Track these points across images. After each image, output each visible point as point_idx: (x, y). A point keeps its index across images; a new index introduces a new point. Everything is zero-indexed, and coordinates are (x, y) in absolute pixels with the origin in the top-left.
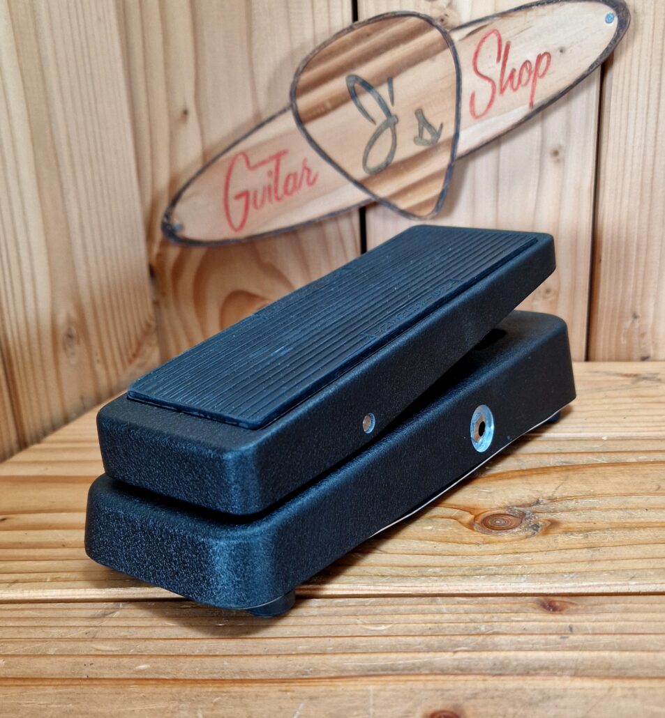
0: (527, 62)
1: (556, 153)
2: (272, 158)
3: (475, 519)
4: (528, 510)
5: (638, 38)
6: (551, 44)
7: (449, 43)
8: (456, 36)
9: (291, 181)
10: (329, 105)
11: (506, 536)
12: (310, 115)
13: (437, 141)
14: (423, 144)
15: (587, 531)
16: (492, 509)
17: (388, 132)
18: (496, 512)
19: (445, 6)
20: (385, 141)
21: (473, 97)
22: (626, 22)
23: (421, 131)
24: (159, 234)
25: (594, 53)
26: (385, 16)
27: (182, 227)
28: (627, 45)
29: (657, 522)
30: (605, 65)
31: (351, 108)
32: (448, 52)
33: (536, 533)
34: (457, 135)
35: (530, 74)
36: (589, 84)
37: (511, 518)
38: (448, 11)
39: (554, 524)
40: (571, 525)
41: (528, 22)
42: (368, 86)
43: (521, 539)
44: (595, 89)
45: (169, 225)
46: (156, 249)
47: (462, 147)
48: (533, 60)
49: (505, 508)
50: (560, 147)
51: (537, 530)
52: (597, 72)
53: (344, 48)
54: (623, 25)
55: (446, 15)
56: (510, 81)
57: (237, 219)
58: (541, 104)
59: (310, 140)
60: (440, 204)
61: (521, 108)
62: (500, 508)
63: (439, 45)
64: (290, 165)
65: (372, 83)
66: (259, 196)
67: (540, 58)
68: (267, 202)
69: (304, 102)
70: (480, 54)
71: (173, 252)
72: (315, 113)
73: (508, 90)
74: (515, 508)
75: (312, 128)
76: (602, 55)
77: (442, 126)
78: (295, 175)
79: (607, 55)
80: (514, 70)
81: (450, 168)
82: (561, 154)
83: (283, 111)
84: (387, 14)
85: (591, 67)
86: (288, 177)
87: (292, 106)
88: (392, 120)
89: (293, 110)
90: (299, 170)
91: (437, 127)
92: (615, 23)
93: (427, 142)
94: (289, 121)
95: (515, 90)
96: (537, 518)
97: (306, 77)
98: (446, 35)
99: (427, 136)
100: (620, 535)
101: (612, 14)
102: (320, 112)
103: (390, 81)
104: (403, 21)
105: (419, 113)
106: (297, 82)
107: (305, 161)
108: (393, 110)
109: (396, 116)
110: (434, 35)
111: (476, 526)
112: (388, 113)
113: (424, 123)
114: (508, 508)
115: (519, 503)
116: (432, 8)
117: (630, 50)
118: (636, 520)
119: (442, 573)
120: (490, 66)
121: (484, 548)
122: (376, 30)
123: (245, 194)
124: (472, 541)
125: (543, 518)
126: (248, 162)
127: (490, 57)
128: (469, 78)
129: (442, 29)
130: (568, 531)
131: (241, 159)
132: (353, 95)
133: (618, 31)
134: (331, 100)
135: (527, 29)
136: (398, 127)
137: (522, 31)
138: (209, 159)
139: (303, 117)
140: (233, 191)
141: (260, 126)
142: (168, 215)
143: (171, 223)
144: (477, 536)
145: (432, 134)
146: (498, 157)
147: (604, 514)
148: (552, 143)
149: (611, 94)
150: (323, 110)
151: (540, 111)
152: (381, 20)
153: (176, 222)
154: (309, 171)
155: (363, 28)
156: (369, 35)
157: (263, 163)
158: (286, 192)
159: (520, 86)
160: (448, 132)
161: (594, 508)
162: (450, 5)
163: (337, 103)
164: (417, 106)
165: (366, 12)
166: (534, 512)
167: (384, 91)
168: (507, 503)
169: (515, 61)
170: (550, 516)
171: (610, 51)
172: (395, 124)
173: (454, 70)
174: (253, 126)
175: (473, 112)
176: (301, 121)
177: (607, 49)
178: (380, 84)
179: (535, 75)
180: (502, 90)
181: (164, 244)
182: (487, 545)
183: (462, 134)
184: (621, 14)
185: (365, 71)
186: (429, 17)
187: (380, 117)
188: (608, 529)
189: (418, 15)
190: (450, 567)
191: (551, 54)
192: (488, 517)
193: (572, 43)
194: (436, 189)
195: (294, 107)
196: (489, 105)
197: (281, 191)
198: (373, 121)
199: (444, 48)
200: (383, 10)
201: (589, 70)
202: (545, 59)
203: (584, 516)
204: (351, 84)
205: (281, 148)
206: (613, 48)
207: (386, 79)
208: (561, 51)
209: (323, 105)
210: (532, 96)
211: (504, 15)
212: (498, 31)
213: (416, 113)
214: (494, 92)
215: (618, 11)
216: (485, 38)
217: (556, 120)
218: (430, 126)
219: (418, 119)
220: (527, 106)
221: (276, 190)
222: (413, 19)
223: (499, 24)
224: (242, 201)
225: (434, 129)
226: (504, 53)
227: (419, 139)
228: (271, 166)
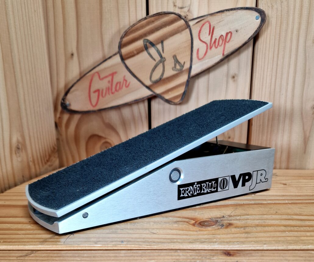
0: (222, 35)
1: (234, 77)
2: (110, 75)
3: (196, 222)
4: (219, 220)
5: (269, 28)
6: (232, 28)
7: (188, 26)
8: (191, 23)
9: (118, 85)
10: (135, 52)
11: (209, 228)
12: (127, 57)
13: (182, 70)
14: (176, 71)
15: (245, 227)
16: (203, 219)
17: (161, 65)
18: (205, 220)
19: (187, 11)
20: (160, 69)
21: (198, 50)
22: (264, 19)
23: (175, 65)
24: (60, 108)
25: (250, 33)
26: (161, 13)
27: (70, 105)
28: (265, 30)
29: (276, 224)
30: (255, 38)
31: (145, 54)
32: (188, 30)
33: (222, 227)
34: (191, 67)
35: (223, 41)
36: (248, 47)
37: (211, 222)
38: (188, 14)
39: (230, 225)
40: (238, 225)
41: (223, 18)
42: (153, 44)
43: (216, 230)
44: (251, 49)
45: (65, 104)
46: (58, 115)
47: (193, 73)
48: (224, 35)
49: (209, 219)
50: (235, 74)
51: (223, 227)
52: (252, 41)
53: (142, 27)
54: (263, 21)
55: (187, 15)
56: (214, 44)
57: (94, 101)
58: (227, 55)
59: (127, 67)
60: (183, 97)
61: (219, 56)
62: (207, 219)
63: (184, 27)
64: (118, 78)
65: (154, 43)
66: (104, 92)
67: (227, 34)
68: (107, 94)
69: (124, 51)
70: (201, 31)
71: (66, 117)
72: (129, 56)
73: (213, 48)
74: (214, 219)
75: (128, 62)
76: (254, 33)
77: (184, 63)
78: (120, 83)
79: (256, 33)
80: (216, 39)
81: (188, 81)
82: (236, 78)
83: (115, 54)
84: (162, 12)
85: (249, 38)
86: (117, 84)
87: (119, 52)
88: (163, 60)
89: (120, 54)
90: (122, 81)
91: (183, 64)
92: (259, 20)
93: (178, 70)
94: (117, 59)
95: (216, 48)
96: (223, 222)
97: (125, 39)
98: (186, 22)
99: (178, 67)
100: (259, 229)
101: (259, 16)
102: (131, 55)
103: (162, 42)
104: (168, 16)
105: (175, 57)
106: (122, 41)
107: (124, 77)
108: (163, 55)
109: (164, 58)
110: (182, 22)
111: (196, 225)
112: (161, 56)
113: (177, 61)
114: (210, 219)
115: (215, 217)
116: (181, 12)
117: (266, 33)
118: (266, 223)
119: (180, 241)
120: (206, 37)
121: (199, 232)
122: (156, 20)
123: (98, 91)
124: (194, 230)
125: (225, 222)
126: (99, 77)
127: (206, 33)
128: (196, 42)
129: (185, 20)
130: (236, 227)
131: (96, 75)
132: (146, 48)
133: (261, 23)
134: (136, 50)
135: (222, 21)
136: (165, 63)
137: (220, 22)
138: (82, 75)
139: (124, 57)
140: (93, 89)
141: (105, 60)
142: (64, 99)
143: (65, 103)
144: (196, 228)
145: (180, 66)
146: (209, 78)
147: (252, 221)
148: (232, 72)
149: (257, 52)
150: (133, 54)
151: (227, 58)
152: (158, 15)
153: (67, 103)
154: (126, 81)
155: (151, 18)
156: (153, 22)
157: (106, 77)
158: (116, 90)
159: (218, 46)
160: (187, 66)
161: (248, 219)
162: (189, 11)
163: (139, 51)
164: (173, 54)
165: (152, 12)
166: (222, 220)
167: (159, 46)
168: (210, 217)
169: (216, 35)
170: (229, 222)
171: (258, 32)
172: (164, 61)
173: (190, 38)
174: (102, 61)
175: (198, 57)
176: (123, 59)
177: (256, 31)
178: (158, 43)
179: (225, 41)
180: (211, 48)
181: (62, 113)
182: (201, 232)
183: (193, 67)
184: (262, 16)
185: (151, 38)
186: (180, 14)
187: (158, 58)
188: (254, 226)
189: (175, 14)
190: (184, 239)
191: (232, 32)
192: (201, 222)
193: (241, 28)
194: (181, 90)
195: (120, 52)
196: (205, 54)
197: (114, 90)
198: (154, 60)
199: (186, 29)
200: (160, 11)
201: (248, 40)
202: (229, 35)
203: (243, 222)
204: (145, 43)
205: (114, 71)
206: (259, 31)
207: (160, 41)
208: (237, 31)
209: (133, 52)
210: (224, 51)
211: (212, 14)
212: (209, 22)
213: (173, 57)
214: (207, 49)
215: (261, 15)
216: (204, 25)
217: (234, 62)
218: (179, 63)
219: (174, 59)
220: (221, 55)
221: (112, 90)
222: (173, 15)
223: (210, 19)
224: (97, 94)
225: (181, 64)
226: (212, 31)
227: (174, 68)
228: (110, 78)
